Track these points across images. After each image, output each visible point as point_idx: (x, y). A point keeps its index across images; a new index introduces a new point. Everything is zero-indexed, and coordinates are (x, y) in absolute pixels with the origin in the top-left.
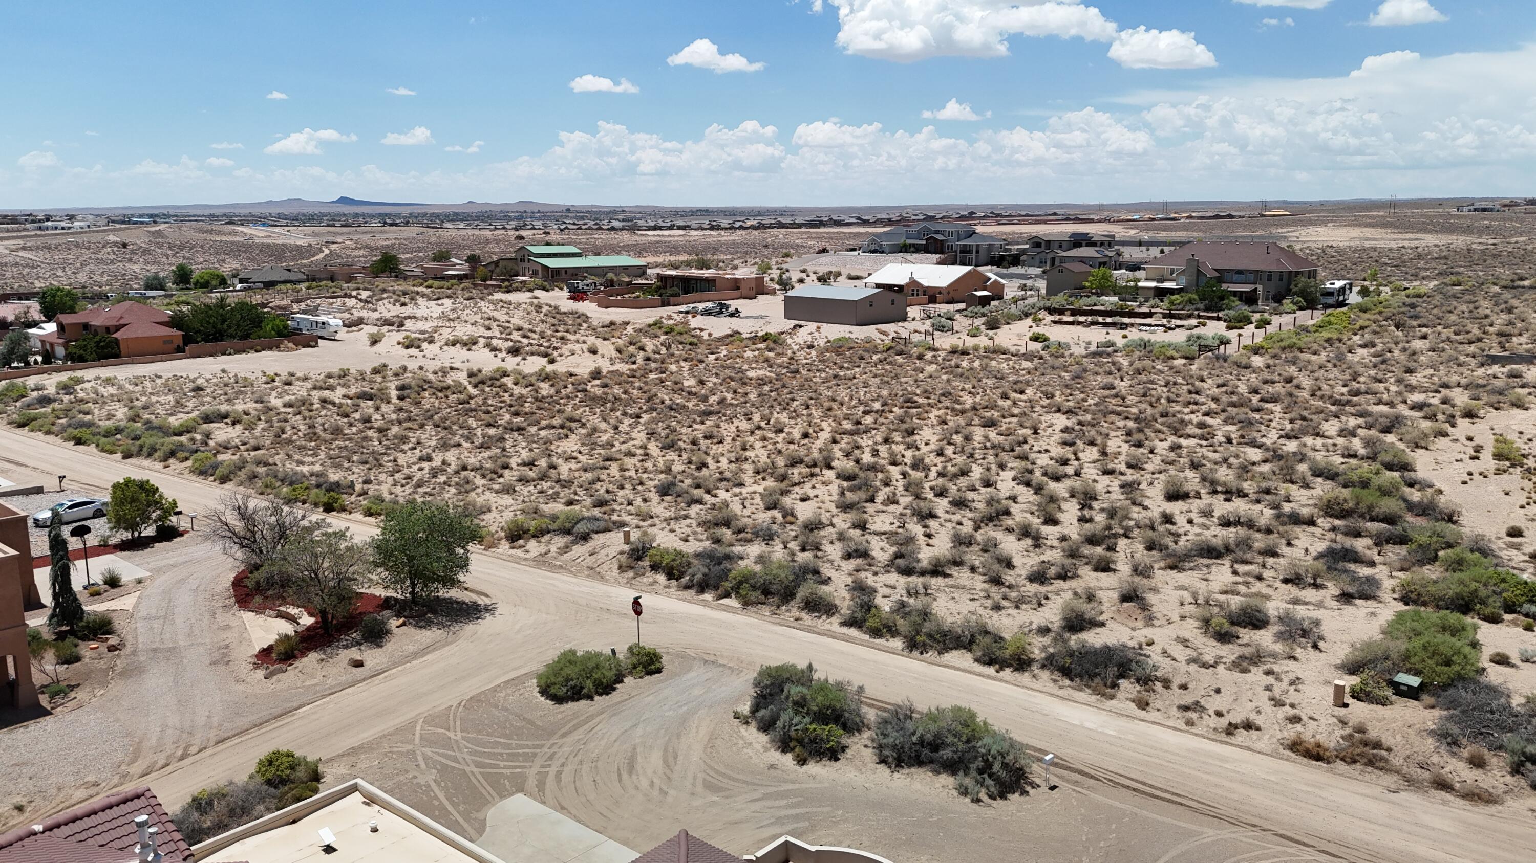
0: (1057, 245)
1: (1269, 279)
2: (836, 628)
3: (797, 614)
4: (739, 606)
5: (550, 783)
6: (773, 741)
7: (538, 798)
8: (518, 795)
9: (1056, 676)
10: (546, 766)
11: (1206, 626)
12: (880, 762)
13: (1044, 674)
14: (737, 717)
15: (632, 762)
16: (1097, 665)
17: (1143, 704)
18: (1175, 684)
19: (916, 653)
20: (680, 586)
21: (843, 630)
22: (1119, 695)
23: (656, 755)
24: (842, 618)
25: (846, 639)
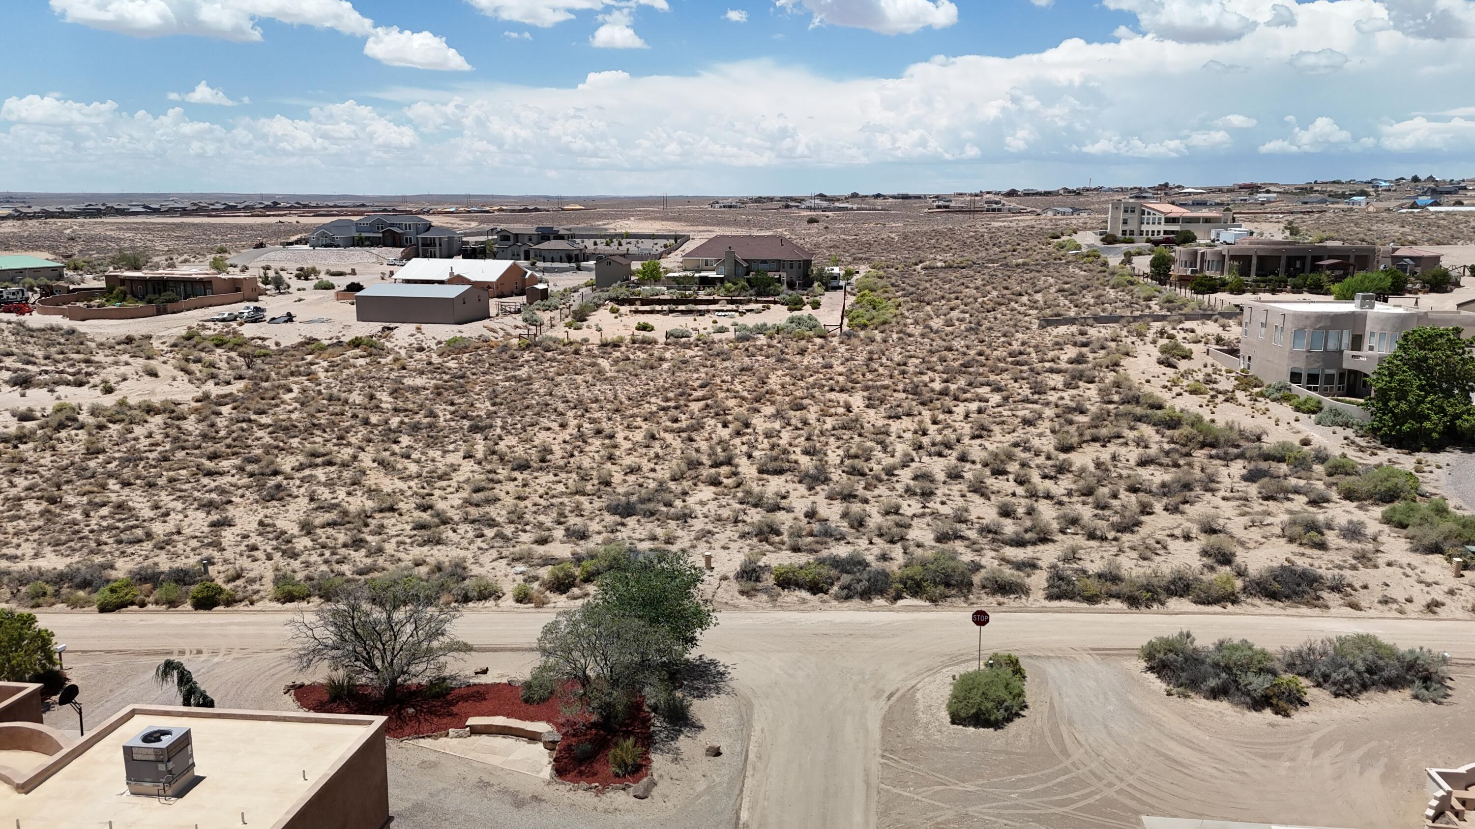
0: (526, 238)
1: (791, 267)
2: (1047, 603)
3: (991, 599)
4: (928, 603)
5: (1144, 798)
6: (1237, 705)
7: (1163, 814)
8: (1144, 818)
9: (1266, 600)
10: (1110, 785)
11: (1291, 540)
12: (1337, 695)
13: (1257, 601)
14: (1169, 694)
15: (1167, 757)
16: (1299, 585)
17: (1355, 606)
18: (1357, 586)
19: (1143, 609)
20: (837, 598)
21: (1056, 604)
22: (1330, 604)
23: (1173, 745)
24: (1041, 594)
25: (1070, 611)
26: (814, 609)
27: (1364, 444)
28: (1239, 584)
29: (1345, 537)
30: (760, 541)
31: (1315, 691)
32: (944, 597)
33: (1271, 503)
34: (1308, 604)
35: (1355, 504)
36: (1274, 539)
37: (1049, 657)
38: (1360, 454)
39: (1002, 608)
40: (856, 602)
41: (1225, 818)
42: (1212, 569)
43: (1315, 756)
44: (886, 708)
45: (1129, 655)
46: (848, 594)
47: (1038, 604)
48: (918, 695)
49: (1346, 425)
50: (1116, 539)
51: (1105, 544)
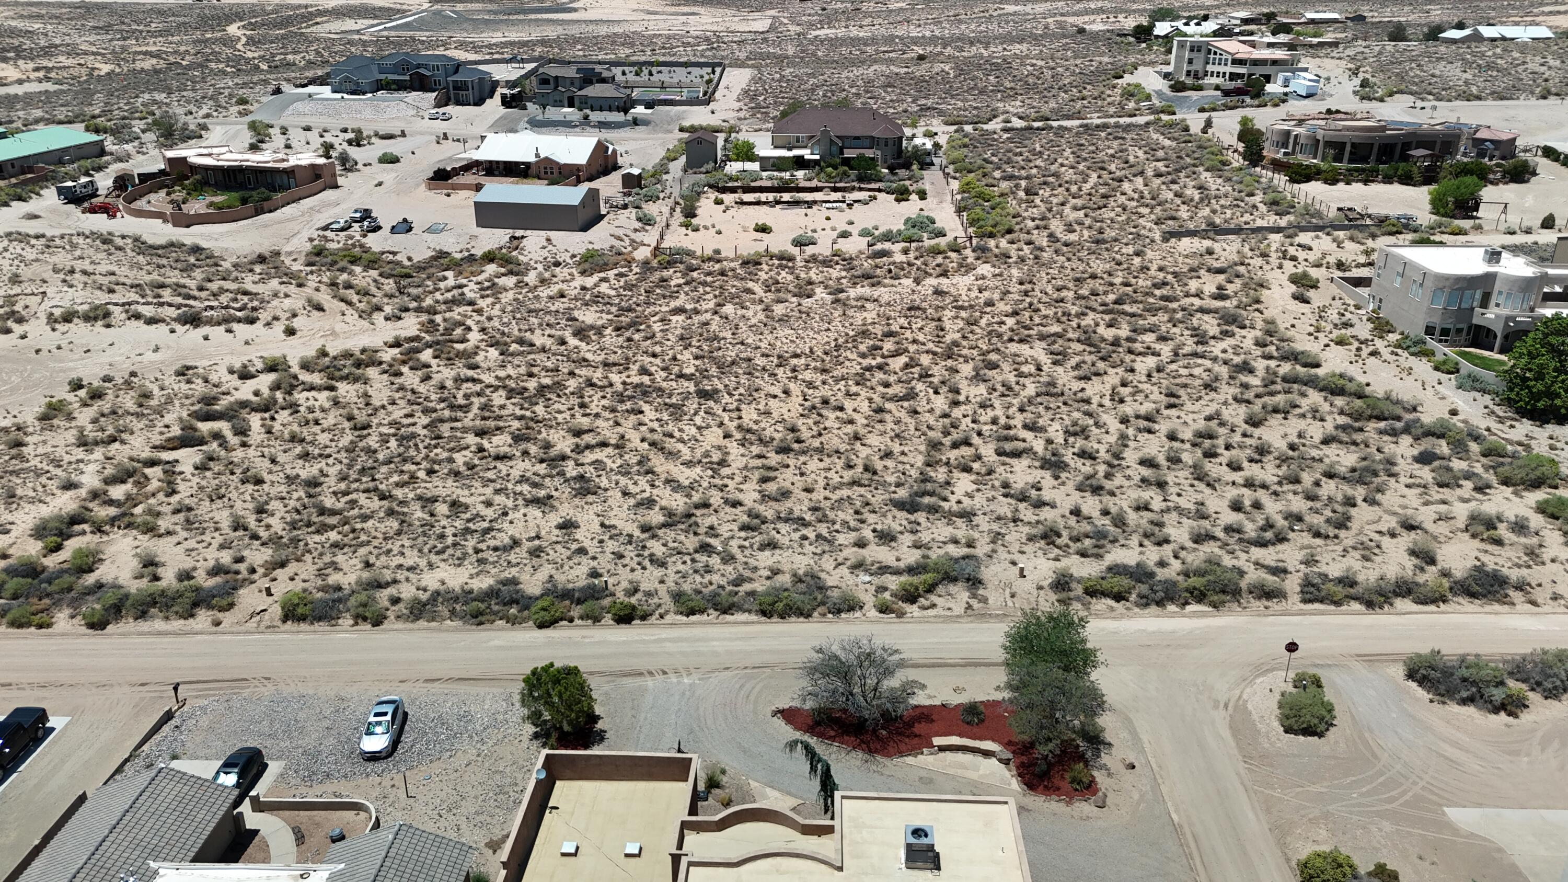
0: (568, 82)
1: (886, 145)
2: (1302, 606)
3: (1258, 603)
4: (1211, 609)
5: (1441, 792)
6: (1480, 709)
7: (1457, 805)
8: (1445, 809)
9: (1468, 599)
10: (1415, 783)
11: (1474, 536)
12: (1546, 698)
13: (1460, 599)
14: (1431, 701)
15: (1447, 758)
16: (1492, 586)
17: (1534, 603)
18: (1533, 584)
19: (1377, 609)
20: (1137, 605)
21: (1310, 607)
22: (1516, 601)
23: (1446, 747)
24: (1297, 598)
25: (1322, 613)
26: (1122, 617)
27: (1501, 414)
28: (1446, 583)
29: (1513, 531)
30: (1048, 544)
31: (1531, 695)
32: (1223, 603)
33: (1445, 490)
34: (1498, 601)
35: (1511, 489)
36: (1459, 533)
37: (1329, 666)
38: (1500, 426)
39: (1270, 612)
40: (1154, 609)
41: (1497, 807)
42: (1422, 570)
43: (1543, 750)
44: (1228, 718)
45: (1387, 661)
46: (1145, 602)
47: (1296, 608)
48: (1250, 707)
49: (1484, 391)
50: (1336, 537)
51: (1329, 542)
